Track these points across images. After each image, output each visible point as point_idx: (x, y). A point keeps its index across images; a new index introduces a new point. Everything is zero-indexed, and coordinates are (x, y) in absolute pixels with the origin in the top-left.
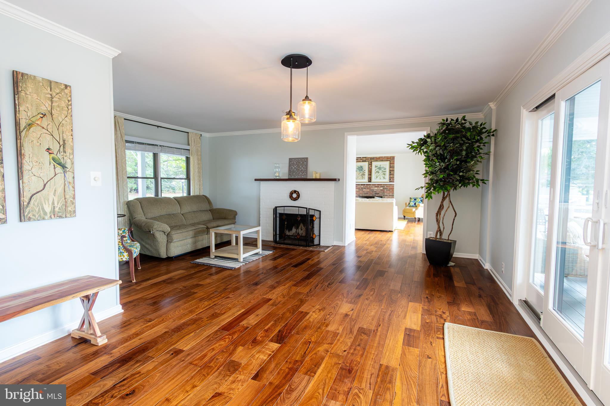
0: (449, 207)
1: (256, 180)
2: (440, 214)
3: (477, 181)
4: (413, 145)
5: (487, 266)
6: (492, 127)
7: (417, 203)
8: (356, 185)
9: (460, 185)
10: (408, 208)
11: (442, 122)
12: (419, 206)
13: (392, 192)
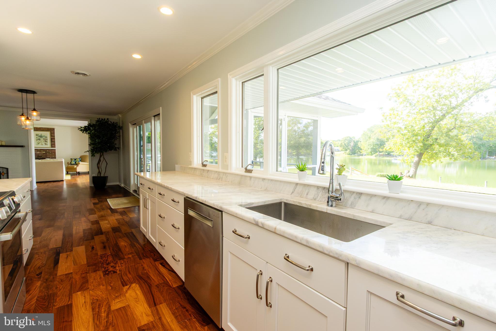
0: (103, 160)
2: (99, 164)
3: (116, 148)
4: (82, 129)
5: (122, 185)
7: (77, 162)
9: (108, 150)
10: (70, 166)
11: (97, 120)
12: (79, 163)
13: (54, 155)
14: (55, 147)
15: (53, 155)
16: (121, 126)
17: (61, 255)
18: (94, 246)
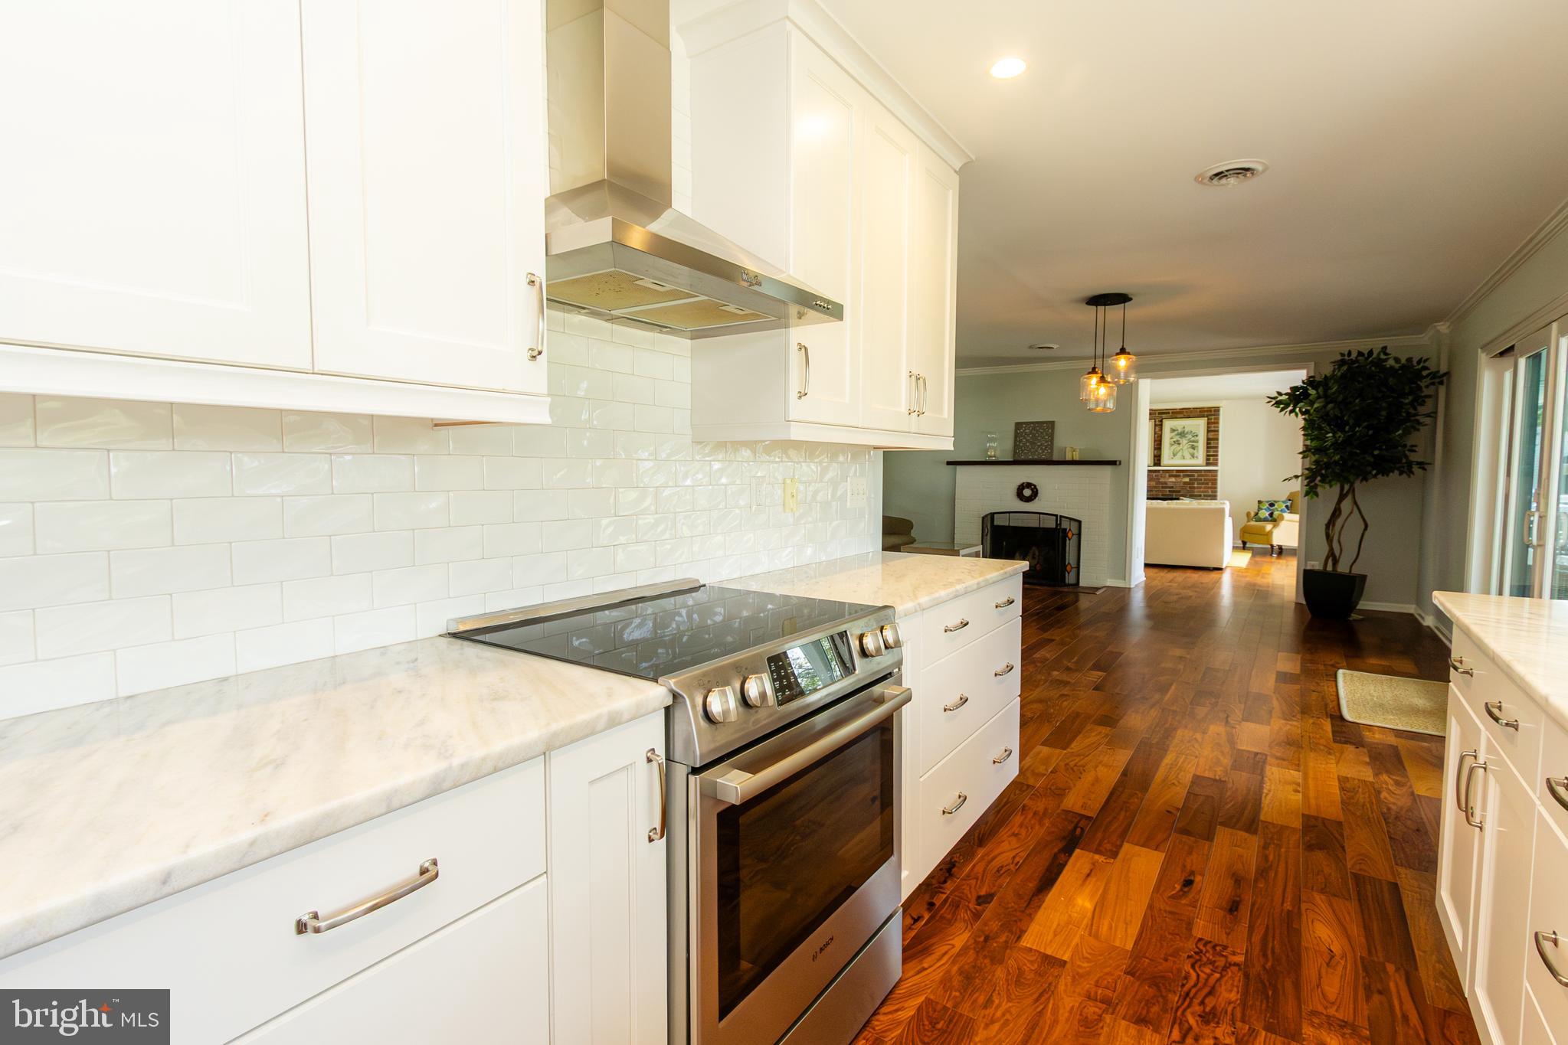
0: (1351, 513)
1: (949, 463)
2: (1334, 525)
3: (1410, 464)
4: (1280, 398)
5: (1429, 622)
6: (1442, 367)
7: (1276, 513)
8: (1149, 471)
9: (1374, 472)
10: (1253, 523)
11: (1340, 358)
12: (1282, 518)
13: (1211, 488)
14: (1216, 464)
15: (1209, 488)
16: (1443, 369)
17: (1077, 851)
18: (1198, 878)
